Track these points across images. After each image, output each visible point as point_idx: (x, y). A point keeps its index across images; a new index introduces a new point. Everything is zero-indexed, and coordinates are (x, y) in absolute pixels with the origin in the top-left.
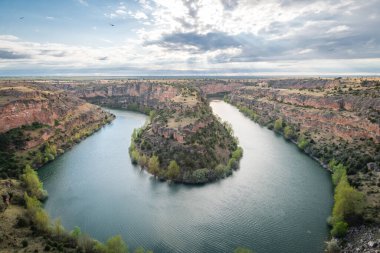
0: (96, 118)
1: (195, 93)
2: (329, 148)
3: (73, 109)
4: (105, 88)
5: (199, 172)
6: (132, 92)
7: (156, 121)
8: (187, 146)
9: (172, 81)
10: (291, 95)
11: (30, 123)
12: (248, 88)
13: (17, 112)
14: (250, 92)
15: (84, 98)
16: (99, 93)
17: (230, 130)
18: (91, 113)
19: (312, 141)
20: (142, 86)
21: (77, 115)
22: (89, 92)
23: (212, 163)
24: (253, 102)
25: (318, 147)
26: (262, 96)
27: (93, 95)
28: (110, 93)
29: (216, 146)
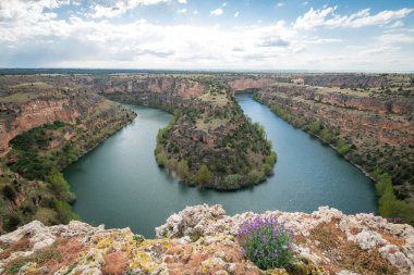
0: (117, 117)
1: (224, 91)
2: (372, 155)
3: (94, 106)
4: (125, 83)
5: (231, 178)
6: (154, 88)
7: (182, 122)
8: (218, 150)
9: (197, 76)
10: (331, 94)
11: (51, 122)
12: (281, 84)
13: (38, 110)
15: (102, 94)
16: (117, 89)
18: (112, 111)
19: (353, 147)
20: (165, 81)
21: (98, 113)
22: (107, 88)
23: (246, 168)
24: (287, 102)
26: (297, 94)
27: (112, 90)
28: (130, 88)
29: (249, 150)
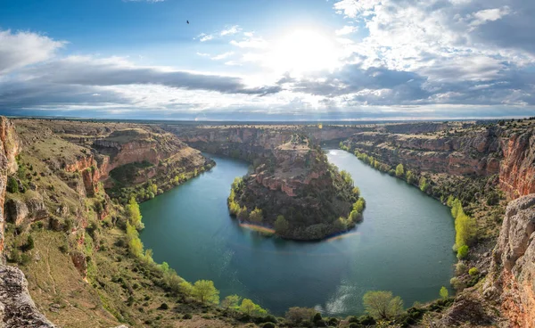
0: (196, 163)
1: (306, 140)
2: (446, 187)
3: (176, 152)
4: (207, 133)
5: (315, 228)
6: (236, 138)
7: (261, 170)
8: (298, 200)
9: (279, 127)
10: (409, 139)
12: (366, 133)
13: (133, 150)
14: (368, 138)
15: (187, 142)
16: (200, 138)
17: (350, 180)
18: (191, 157)
19: (432, 183)
20: (245, 132)
21: (179, 159)
22: (191, 137)
23: (330, 217)
24: (372, 149)
25: (438, 188)
26: (381, 142)
27: (195, 139)
28: (212, 138)
29: (334, 199)
